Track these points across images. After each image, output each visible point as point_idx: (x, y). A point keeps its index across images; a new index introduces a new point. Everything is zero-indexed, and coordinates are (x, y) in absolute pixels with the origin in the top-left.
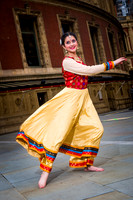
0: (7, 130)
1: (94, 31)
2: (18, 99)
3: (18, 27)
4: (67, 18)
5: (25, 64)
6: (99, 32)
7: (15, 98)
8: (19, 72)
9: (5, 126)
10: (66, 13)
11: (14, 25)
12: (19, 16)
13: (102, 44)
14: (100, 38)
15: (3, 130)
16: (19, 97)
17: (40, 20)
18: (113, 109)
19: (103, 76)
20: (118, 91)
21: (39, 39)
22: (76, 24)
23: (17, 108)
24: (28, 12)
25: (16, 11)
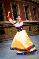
1: (34, 9)
2: (11, 30)
3: (12, 8)
4: (26, 5)
5: (14, 19)
6: (36, 10)
10: (26, 4)
12: (12, 5)
13: (37, 13)
14: (36, 11)
15: (7, 39)
16: (11, 29)
17: (18, 6)
19: (37, 23)
21: (18, 12)
22: (29, 7)
23: (11, 33)
24: (15, 4)
25: (11, 3)
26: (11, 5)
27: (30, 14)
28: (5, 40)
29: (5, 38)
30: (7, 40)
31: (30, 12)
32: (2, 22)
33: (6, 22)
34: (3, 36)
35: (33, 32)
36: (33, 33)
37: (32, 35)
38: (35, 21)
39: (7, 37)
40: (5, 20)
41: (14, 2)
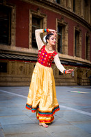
0: (11, 84)
1: (77, 33)
2: (22, 67)
3: (31, 22)
4: (62, 22)
5: (30, 46)
7: (20, 65)
8: (25, 50)
9: (10, 82)
10: (62, 18)
11: (29, 20)
12: (33, 15)
13: (81, 43)
14: (80, 39)
15: (9, 84)
16: (22, 65)
17: (45, 20)
18: (79, 84)
19: (77, 63)
20: (85, 74)
22: (67, 27)
23: (20, 72)
24: (39, 13)
25: (32, 11)
26: (31, 16)
27: (66, 42)
28: (5, 84)
29: (6, 81)
30: (10, 86)
31: (67, 37)
32: (6, 47)
33: (14, 48)
34: (2, 75)
35: (66, 79)
36: (64, 80)
37: (63, 86)
38: (74, 58)
39: (10, 79)
40: (13, 43)
41: (38, 9)
